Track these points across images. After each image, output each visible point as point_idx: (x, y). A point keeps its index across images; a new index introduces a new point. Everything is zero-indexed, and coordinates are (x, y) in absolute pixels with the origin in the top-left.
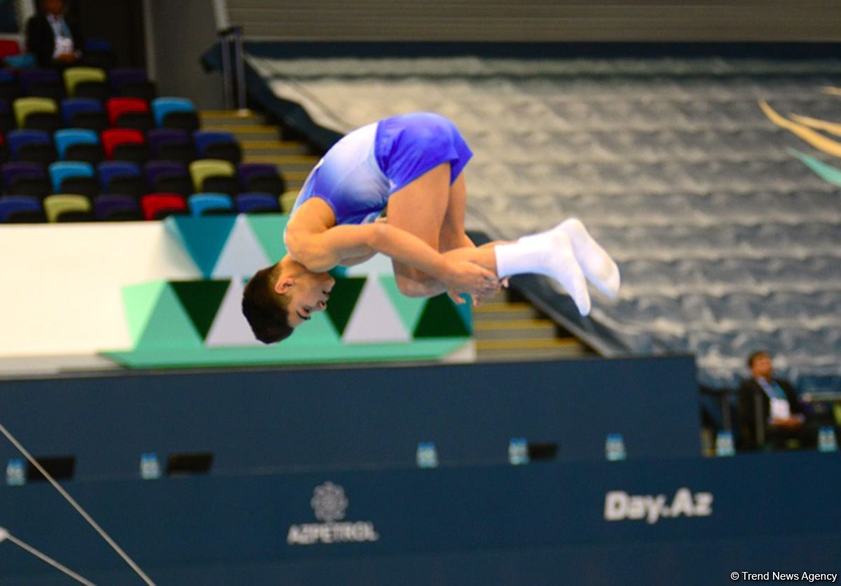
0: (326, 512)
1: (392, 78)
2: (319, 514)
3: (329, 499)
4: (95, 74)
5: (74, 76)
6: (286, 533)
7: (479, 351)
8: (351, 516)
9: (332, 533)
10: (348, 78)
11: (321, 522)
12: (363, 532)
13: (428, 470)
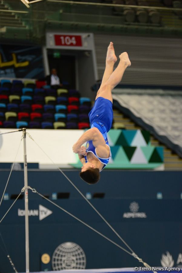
0: (133, 210)
1: (140, 94)
2: (132, 210)
3: (134, 206)
4: (65, 91)
5: (60, 91)
6: (123, 214)
7: (165, 167)
8: (140, 211)
9: (134, 215)
10: (129, 94)
11: (132, 212)
12: (142, 215)
13: (160, 200)
